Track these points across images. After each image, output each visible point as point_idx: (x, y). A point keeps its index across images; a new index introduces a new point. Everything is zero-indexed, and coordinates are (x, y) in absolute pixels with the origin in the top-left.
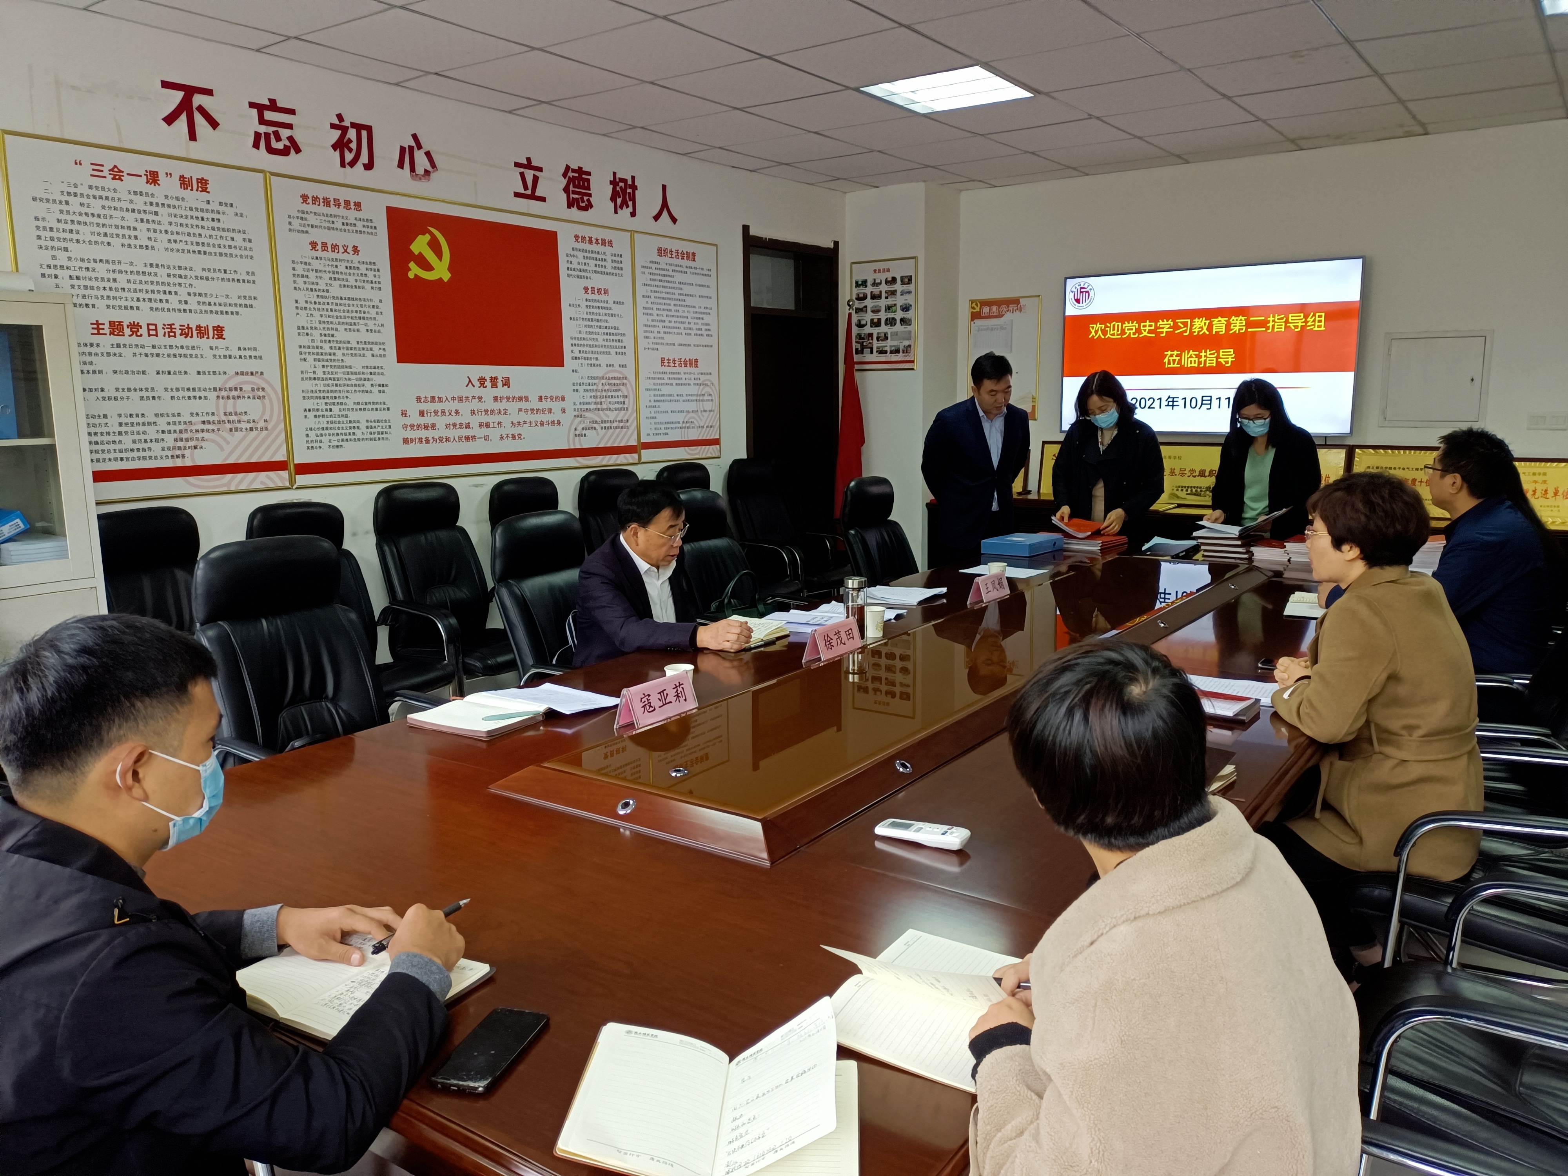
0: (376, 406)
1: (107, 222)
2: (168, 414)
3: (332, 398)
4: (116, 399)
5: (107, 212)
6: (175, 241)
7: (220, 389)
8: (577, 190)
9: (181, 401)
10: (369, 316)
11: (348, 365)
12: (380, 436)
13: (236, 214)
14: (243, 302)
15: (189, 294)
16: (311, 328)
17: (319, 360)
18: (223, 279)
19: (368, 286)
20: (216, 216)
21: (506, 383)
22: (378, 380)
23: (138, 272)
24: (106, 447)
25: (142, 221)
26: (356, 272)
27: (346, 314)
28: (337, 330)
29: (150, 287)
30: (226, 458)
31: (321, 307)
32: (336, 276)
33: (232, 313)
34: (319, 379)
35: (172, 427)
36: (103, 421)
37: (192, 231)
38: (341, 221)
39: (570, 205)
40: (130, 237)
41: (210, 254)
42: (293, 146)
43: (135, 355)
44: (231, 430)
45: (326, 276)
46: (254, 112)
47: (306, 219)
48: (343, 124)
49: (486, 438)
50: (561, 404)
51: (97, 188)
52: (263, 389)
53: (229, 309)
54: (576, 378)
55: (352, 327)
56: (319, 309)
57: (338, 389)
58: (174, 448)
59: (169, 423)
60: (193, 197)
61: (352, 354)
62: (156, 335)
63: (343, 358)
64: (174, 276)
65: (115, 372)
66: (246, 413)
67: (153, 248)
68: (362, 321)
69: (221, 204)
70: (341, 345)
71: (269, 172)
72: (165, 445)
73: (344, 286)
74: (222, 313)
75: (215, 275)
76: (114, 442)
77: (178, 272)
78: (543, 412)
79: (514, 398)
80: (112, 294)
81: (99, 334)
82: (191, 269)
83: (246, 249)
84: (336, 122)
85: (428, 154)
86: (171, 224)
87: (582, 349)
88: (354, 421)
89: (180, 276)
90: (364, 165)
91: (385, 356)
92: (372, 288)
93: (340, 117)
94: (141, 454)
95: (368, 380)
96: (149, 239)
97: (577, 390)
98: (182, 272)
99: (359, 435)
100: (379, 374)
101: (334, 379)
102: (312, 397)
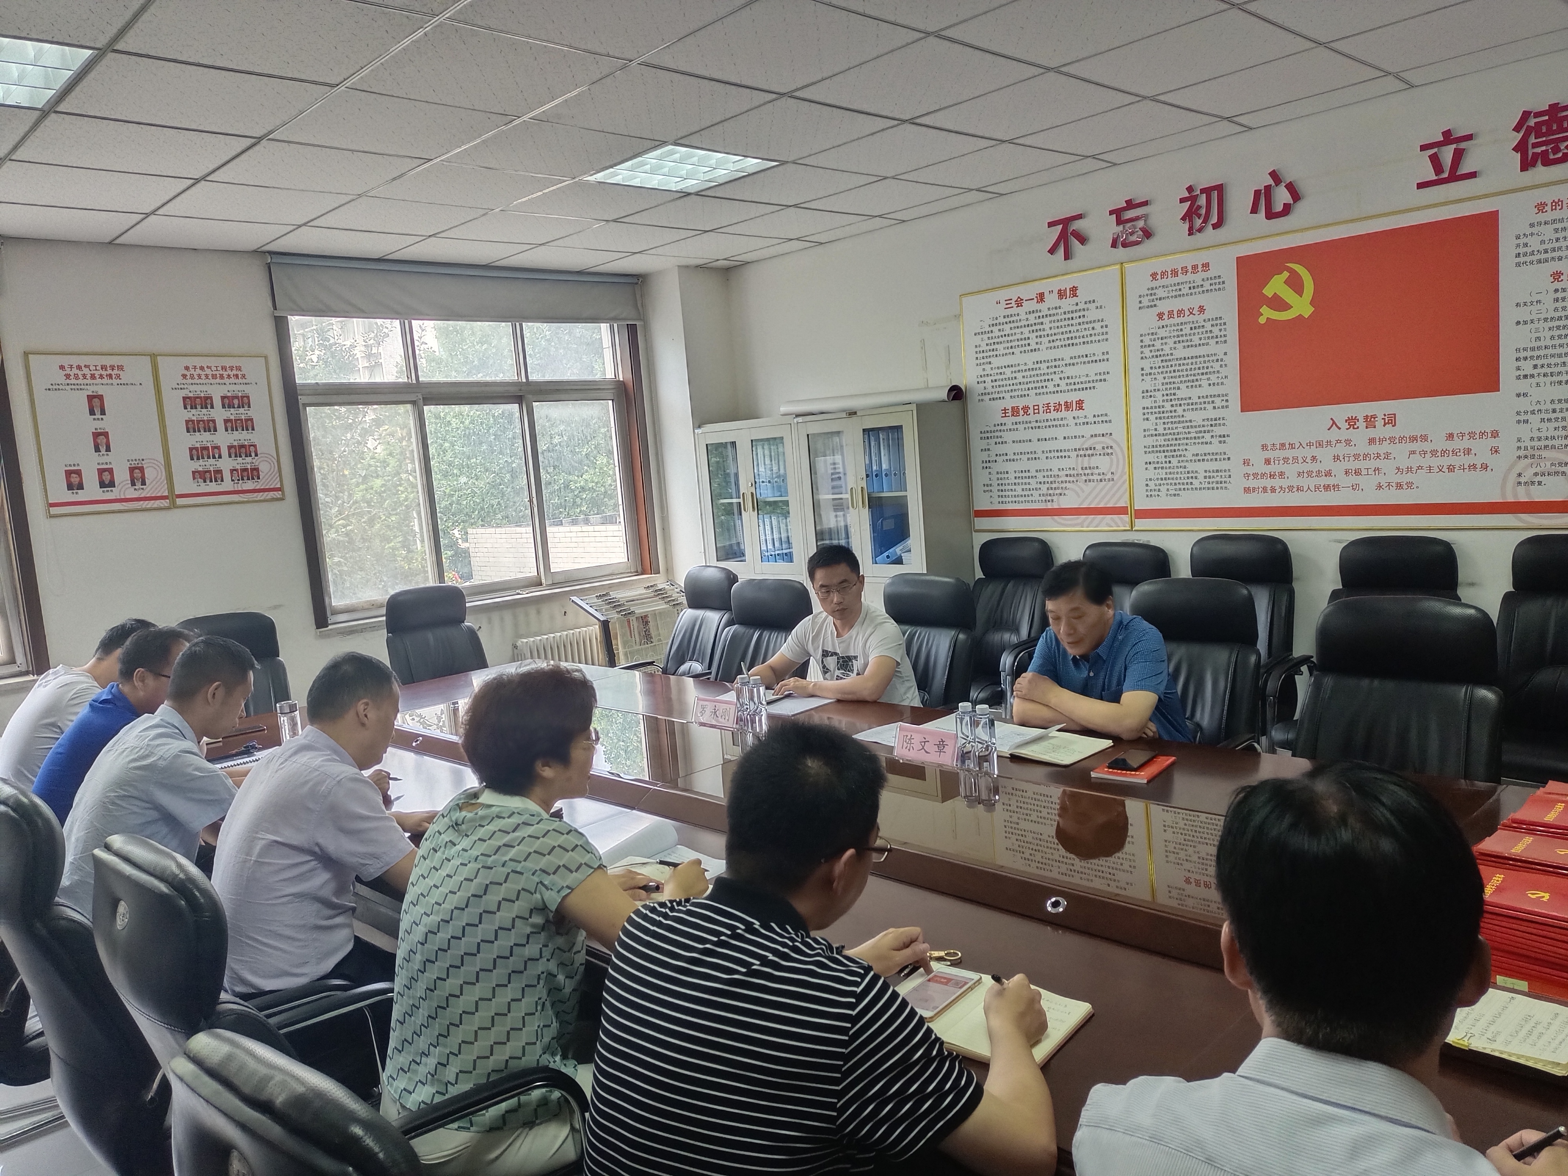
0: (1215, 457)
1: (1013, 338)
2: (1044, 470)
3: (1171, 451)
4: (1013, 460)
5: (1014, 331)
6: (1053, 341)
7: (1080, 450)
8: (1543, 139)
9: (1053, 460)
10: (1212, 370)
11: (1188, 419)
12: (1219, 485)
13: (1097, 308)
14: (1099, 377)
15: (1060, 379)
16: (1155, 390)
17: (1160, 418)
18: (1084, 363)
19: (1213, 341)
20: (1082, 314)
21: (1390, 421)
22: (1218, 431)
23: (1029, 369)
24: (1007, 493)
25: (1033, 331)
26: (1201, 330)
27: (1189, 373)
28: (1179, 388)
29: (1036, 379)
30: (1083, 503)
31: (1165, 370)
32: (1181, 339)
33: (1090, 388)
34: (1159, 435)
35: (1045, 480)
36: (1006, 476)
37: (1065, 330)
38: (1188, 286)
39: (1528, 165)
40: (1025, 345)
41: (1077, 344)
42: (1147, 234)
43: (1025, 428)
44: (1085, 481)
45: (1170, 342)
46: (1114, 216)
47: (1155, 294)
48: (1193, 194)
49: (1355, 487)
50: (1491, 442)
51: (1007, 316)
52: (1111, 447)
53: (1088, 385)
54: (1524, 404)
55: (1194, 384)
56: (1163, 373)
57: (1177, 442)
58: (1047, 495)
59: (1044, 477)
60: (1067, 304)
61: (1192, 409)
62: (1039, 413)
63: (1184, 413)
64: (1052, 367)
65: (1014, 442)
66: (1097, 467)
67: (1039, 349)
68: (1205, 377)
69: (1086, 302)
70: (1182, 402)
71: (1125, 262)
72: (1041, 492)
73: (1188, 346)
74: (1085, 389)
75: (1079, 360)
76: (1012, 490)
77: (1053, 364)
78: (1456, 454)
79: (1401, 439)
80: (1014, 387)
81: (1005, 416)
82: (1063, 359)
83: (1103, 334)
84: (1187, 195)
85: (1290, 185)
86: (1050, 328)
87: (1539, 362)
88: (1193, 472)
89: (1055, 366)
90: (1214, 224)
91: (1227, 407)
92: (1217, 342)
93: (1191, 188)
94: (1027, 499)
95: (1209, 432)
96: (1037, 343)
97: (1526, 421)
98: (1057, 363)
99: (1196, 484)
100: (1220, 425)
101: (1174, 434)
102: (1153, 452)
